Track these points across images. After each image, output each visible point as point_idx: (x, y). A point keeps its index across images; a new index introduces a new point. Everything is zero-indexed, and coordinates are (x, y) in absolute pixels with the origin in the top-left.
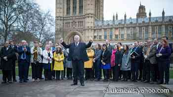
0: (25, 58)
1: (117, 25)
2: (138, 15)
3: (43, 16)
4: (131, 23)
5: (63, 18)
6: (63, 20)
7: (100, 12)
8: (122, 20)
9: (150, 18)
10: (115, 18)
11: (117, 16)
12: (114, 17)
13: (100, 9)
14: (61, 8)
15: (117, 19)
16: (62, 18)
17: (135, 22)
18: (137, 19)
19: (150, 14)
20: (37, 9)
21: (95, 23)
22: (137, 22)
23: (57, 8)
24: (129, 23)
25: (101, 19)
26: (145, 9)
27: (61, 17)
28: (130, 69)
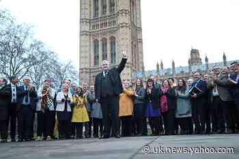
0: (29, 103)
1: (163, 76)
2: (191, 62)
3: (62, 68)
4: (182, 72)
5: (90, 69)
6: (90, 72)
7: (138, 60)
8: (169, 69)
9: (207, 65)
10: (160, 67)
11: (162, 65)
12: (158, 66)
13: (138, 57)
14: (86, 57)
15: (162, 68)
16: (88, 70)
17: (187, 71)
18: (190, 67)
19: (207, 60)
20: (55, 59)
21: (133, 74)
22: (190, 70)
23: (81, 57)
24: (179, 72)
25: (141, 70)
26: (199, 54)
27: (86, 69)
28: (190, 115)
